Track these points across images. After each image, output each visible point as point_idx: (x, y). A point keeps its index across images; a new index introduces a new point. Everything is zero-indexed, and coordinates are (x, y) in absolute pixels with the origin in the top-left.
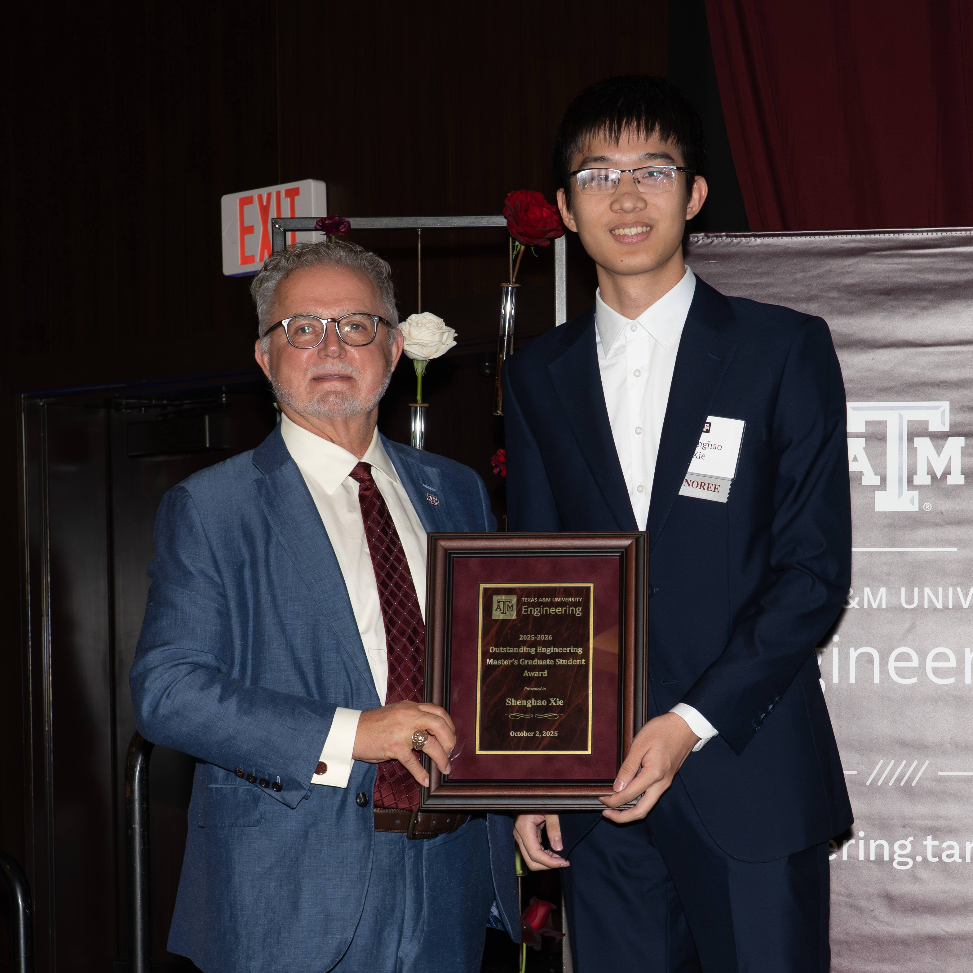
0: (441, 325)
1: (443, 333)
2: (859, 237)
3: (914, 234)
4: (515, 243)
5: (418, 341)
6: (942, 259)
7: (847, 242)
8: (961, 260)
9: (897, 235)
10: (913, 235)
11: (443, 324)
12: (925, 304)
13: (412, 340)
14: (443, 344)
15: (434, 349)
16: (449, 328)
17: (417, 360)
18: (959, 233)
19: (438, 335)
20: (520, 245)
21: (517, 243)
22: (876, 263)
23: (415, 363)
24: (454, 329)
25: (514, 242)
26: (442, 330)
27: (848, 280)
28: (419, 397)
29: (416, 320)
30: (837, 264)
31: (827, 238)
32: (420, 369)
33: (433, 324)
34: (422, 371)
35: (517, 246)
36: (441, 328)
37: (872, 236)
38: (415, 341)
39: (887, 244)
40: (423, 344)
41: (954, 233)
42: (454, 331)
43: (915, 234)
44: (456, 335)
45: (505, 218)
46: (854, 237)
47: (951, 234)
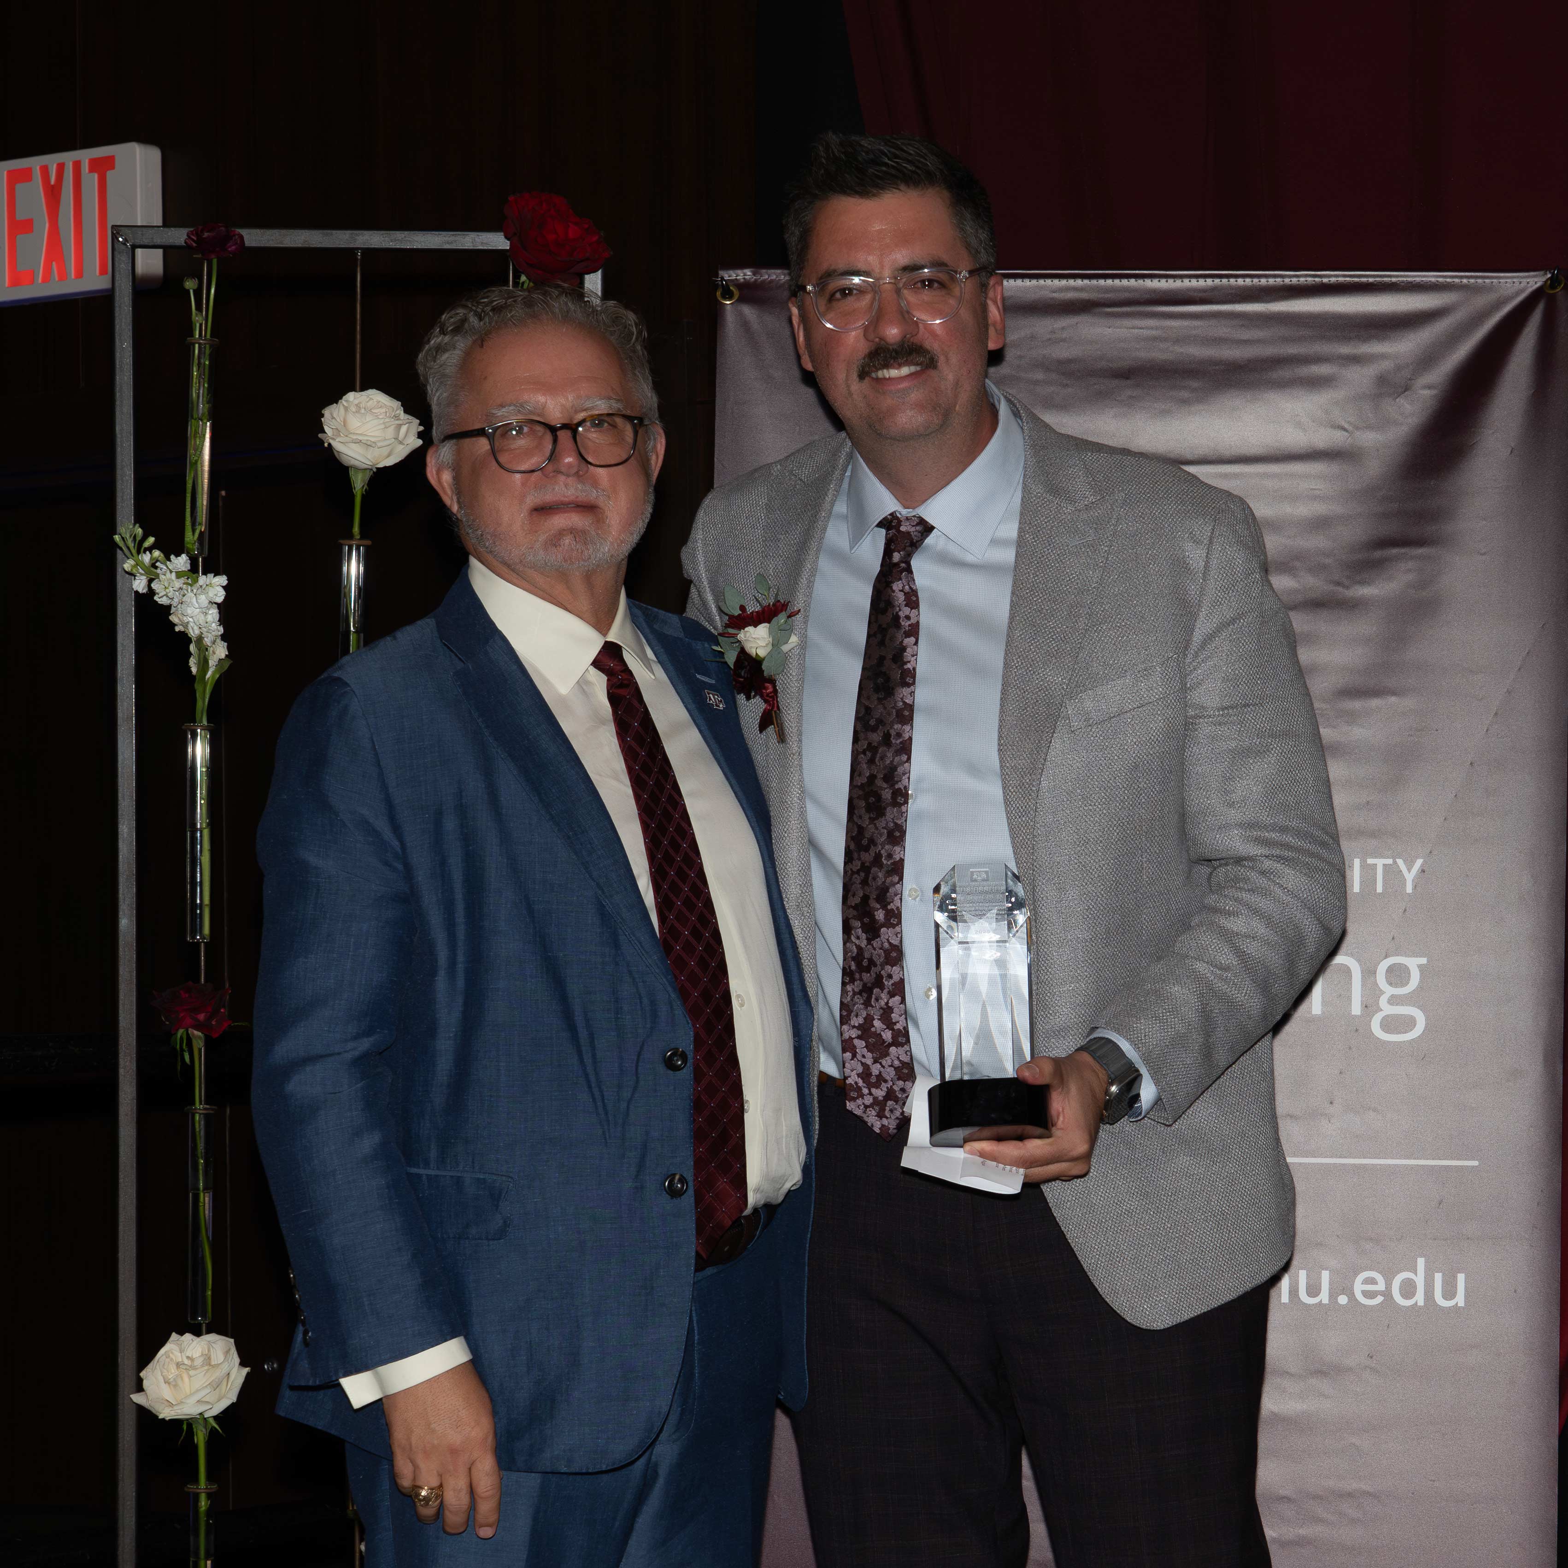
0: (398, 412)
1: (399, 426)
2: (1079, 282)
3: (1169, 280)
4: (519, 278)
5: (360, 438)
6: (1213, 322)
7: (1061, 290)
8: (1243, 325)
9: (1140, 282)
10: (1167, 281)
11: (401, 412)
12: (1185, 394)
13: (350, 436)
14: (401, 443)
15: (385, 451)
16: (410, 417)
17: (357, 469)
18: (1240, 281)
19: (393, 427)
20: (528, 281)
21: (523, 278)
22: (1106, 327)
23: (352, 473)
24: (417, 419)
25: (517, 277)
26: (398, 419)
27: (1062, 352)
28: (356, 529)
29: (356, 402)
30: (1044, 326)
31: (1027, 283)
32: (359, 483)
33: (384, 410)
34: (363, 486)
35: (523, 283)
36: (397, 417)
37: (1102, 282)
38: (355, 437)
39: (1127, 295)
40: (369, 443)
41: (1232, 280)
42: (418, 421)
43: (1171, 281)
44: (421, 428)
45: (507, 237)
46: (1071, 282)
47: (1229, 281)
